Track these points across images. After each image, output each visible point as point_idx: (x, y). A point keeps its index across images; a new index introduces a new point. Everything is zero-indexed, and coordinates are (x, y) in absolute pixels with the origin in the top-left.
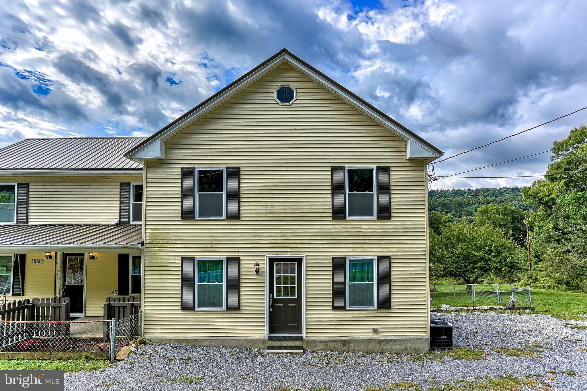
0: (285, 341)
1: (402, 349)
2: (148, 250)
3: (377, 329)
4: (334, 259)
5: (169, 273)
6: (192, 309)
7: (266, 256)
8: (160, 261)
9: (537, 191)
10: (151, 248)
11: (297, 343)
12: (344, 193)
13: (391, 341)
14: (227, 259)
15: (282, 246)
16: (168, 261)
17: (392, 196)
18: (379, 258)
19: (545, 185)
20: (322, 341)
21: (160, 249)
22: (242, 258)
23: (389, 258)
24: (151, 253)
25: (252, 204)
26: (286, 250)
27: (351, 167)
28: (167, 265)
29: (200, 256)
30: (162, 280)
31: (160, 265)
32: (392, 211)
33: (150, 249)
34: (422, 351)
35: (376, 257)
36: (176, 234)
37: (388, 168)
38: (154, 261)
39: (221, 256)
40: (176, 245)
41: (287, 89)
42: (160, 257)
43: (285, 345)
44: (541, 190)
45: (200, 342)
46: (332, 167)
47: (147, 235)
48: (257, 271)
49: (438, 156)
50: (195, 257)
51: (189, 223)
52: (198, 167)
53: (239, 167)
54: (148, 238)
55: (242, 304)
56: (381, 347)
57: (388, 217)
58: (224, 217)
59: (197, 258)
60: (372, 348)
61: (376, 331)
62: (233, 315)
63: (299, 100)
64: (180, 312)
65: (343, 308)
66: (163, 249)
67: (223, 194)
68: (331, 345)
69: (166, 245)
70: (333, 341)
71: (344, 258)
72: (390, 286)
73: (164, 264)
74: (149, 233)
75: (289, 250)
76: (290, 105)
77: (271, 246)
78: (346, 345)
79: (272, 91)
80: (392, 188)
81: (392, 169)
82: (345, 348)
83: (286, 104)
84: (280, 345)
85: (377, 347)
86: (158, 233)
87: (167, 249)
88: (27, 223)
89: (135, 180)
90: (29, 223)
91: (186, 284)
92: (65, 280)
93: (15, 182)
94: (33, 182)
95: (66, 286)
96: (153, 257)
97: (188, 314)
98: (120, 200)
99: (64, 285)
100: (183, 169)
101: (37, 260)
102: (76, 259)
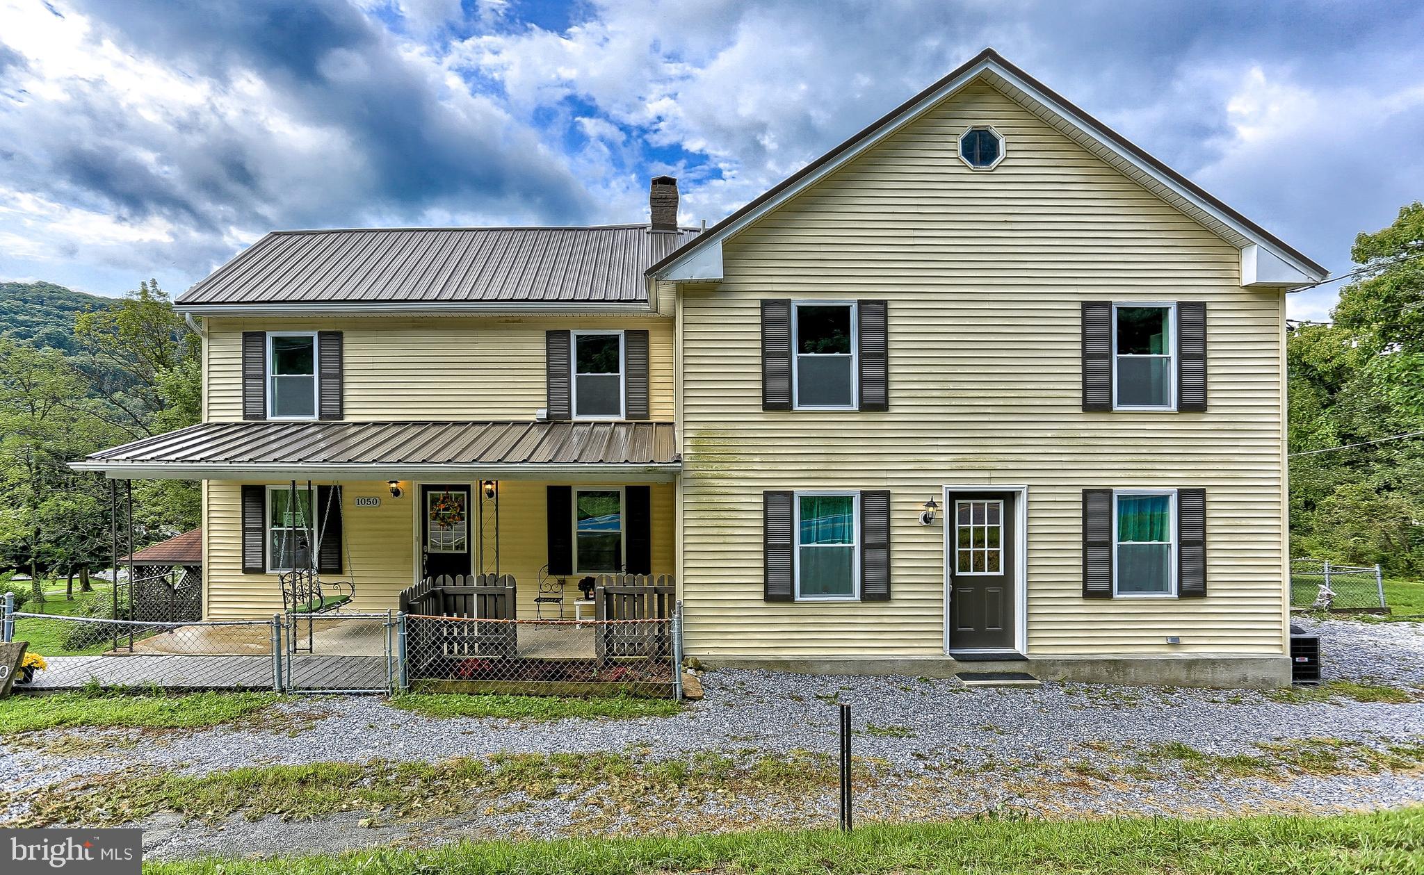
0: (990, 663)
1: (1235, 680)
2: (689, 475)
3: (1177, 638)
4: (1087, 493)
5: (736, 523)
6: (789, 598)
7: (946, 488)
8: (716, 499)
9: (1301, 348)
10: (697, 472)
11: (1017, 667)
12: (1108, 357)
13: (1213, 662)
14: (864, 494)
15: (977, 466)
16: (735, 499)
17: (1210, 363)
18: (1182, 493)
19: (1320, 334)
20: (1068, 663)
21: (715, 473)
22: (893, 491)
23: (1202, 492)
24: (697, 482)
25: (915, 378)
26: (987, 474)
27: (1124, 303)
28: (732, 506)
29: (802, 488)
30: (721, 540)
31: (717, 507)
32: (1210, 395)
33: (694, 473)
34: (1277, 683)
35: (1175, 489)
36: (750, 442)
37: (1204, 304)
38: (704, 499)
39: (850, 487)
40: (750, 464)
41: (984, 136)
42: (717, 490)
43: (990, 670)
44: (1310, 346)
46: (1082, 302)
47: (688, 443)
48: (927, 519)
49: (1318, 279)
50: (794, 489)
51: (780, 417)
52: (798, 301)
53: (887, 300)
54: (689, 451)
55: (894, 588)
56: (1192, 676)
57: (1201, 408)
58: (855, 407)
59: (799, 492)
60: (1172, 676)
61: (1175, 643)
62: (874, 610)
63: (1010, 160)
64: (762, 604)
65: (1107, 595)
66: (722, 473)
67: (851, 356)
68: (1087, 670)
69: (728, 465)
70: (1092, 662)
71: (1108, 492)
72: (1205, 550)
73: (725, 504)
74: (691, 439)
75: (994, 474)
76: (992, 171)
77: (954, 466)
78: (1117, 670)
79: (953, 139)
80: (1210, 347)
81: (1209, 307)
82: (1116, 678)
83: (983, 168)
84: (981, 671)
85: (1182, 674)
86: (711, 440)
87: (733, 473)
88: (342, 417)
89: (581, 324)
90: (347, 419)
91: (774, 547)
92: (425, 542)
93: (312, 329)
94: (350, 329)
95: (430, 555)
96: (702, 488)
97: (781, 610)
98: (548, 369)
99: (424, 553)
100: (765, 303)
101: (366, 499)
102: (448, 498)
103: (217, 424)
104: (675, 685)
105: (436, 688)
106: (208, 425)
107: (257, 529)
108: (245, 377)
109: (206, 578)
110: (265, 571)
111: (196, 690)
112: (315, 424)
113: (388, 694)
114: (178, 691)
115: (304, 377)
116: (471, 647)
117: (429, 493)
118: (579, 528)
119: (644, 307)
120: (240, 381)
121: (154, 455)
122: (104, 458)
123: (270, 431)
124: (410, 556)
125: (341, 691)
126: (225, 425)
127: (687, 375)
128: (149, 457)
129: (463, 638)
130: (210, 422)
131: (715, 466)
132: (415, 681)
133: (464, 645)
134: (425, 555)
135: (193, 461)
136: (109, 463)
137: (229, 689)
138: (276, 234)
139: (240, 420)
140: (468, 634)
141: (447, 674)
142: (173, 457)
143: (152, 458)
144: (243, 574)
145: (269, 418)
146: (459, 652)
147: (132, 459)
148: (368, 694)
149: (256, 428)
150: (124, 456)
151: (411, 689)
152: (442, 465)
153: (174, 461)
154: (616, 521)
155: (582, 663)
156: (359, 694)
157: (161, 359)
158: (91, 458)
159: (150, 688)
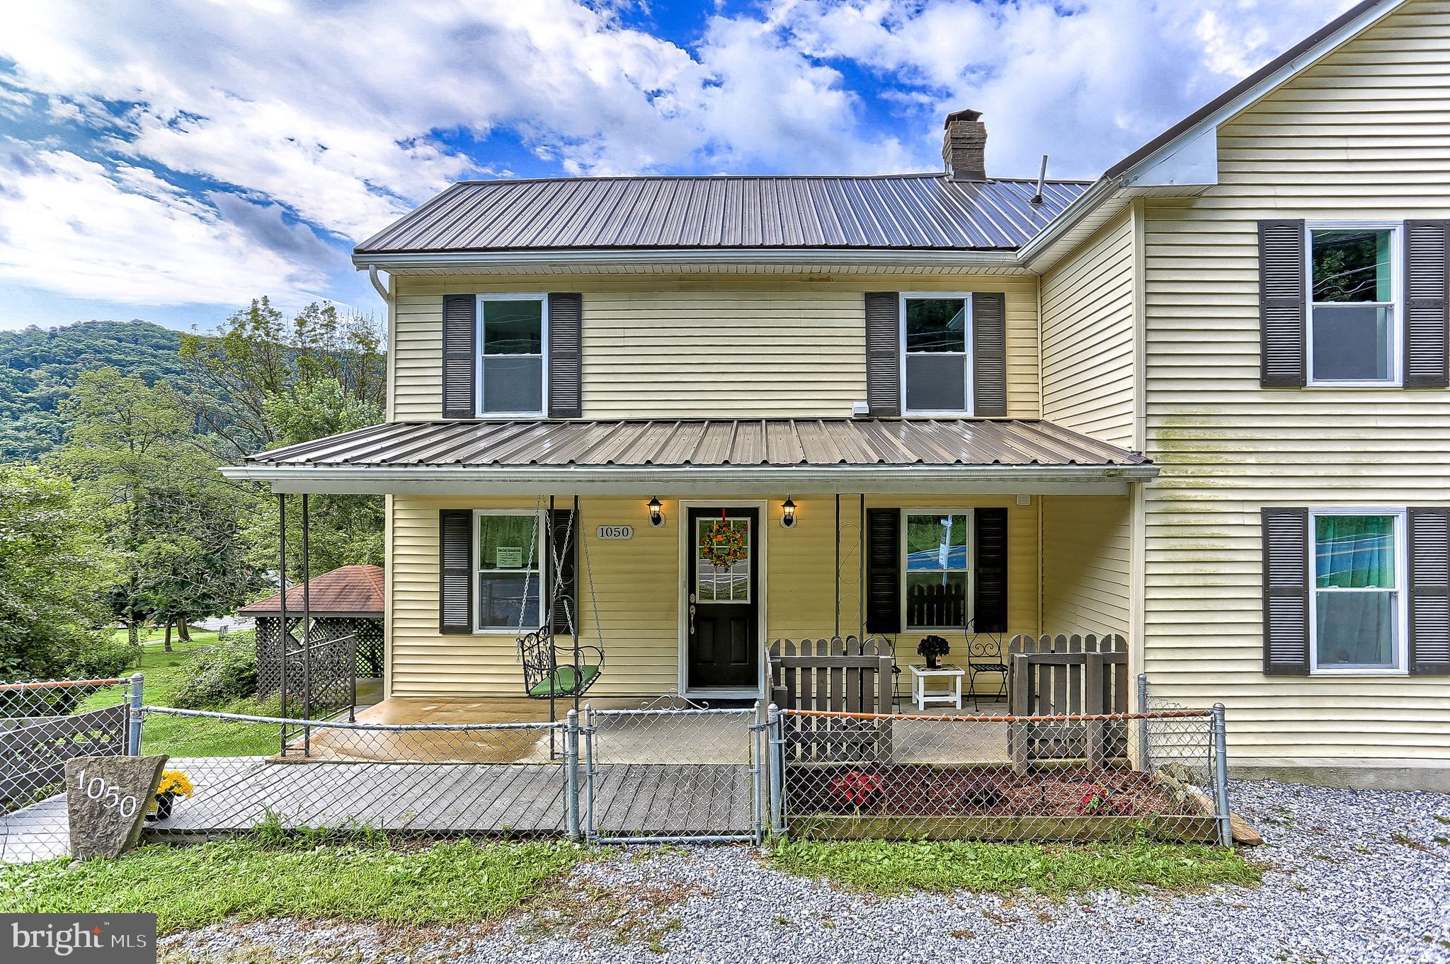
2: (1154, 482)
5: (1223, 556)
6: (1302, 671)
8: (1193, 519)
10: (1166, 479)
14: (1411, 513)
16: (1221, 520)
21: (1191, 480)
24: (1164, 494)
28: (1215, 531)
29: (1322, 503)
30: (1198, 581)
31: (1196, 532)
33: (1160, 480)
36: (1243, 434)
38: (1176, 519)
39: (1391, 501)
40: (1242, 468)
42: (1195, 507)
45: (1346, 775)
47: (1153, 435)
50: (1308, 505)
51: (1287, 396)
52: (1314, 221)
54: (1153, 448)
58: (1398, 382)
59: (1315, 510)
62: (1429, 688)
64: (1261, 679)
66: (1201, 480)
67: (1392, 305)
73: (1206, 528)
74: (1156, 430)
86: (1185, 432)
87: (1217, 480)
88: (581, 413)
89: (913, 284)
90: (587, 416)
91: (1280, 592)
92: (692, 589)
93: (540, 290)
94: (592, 291)
95: (697, 606)
96: (1170, 506)
97: (1288, 687)
98: (868, 346)
99: (690, 604)
100: (1265, 227)
101: (613, 528)
102: (725, 526)
103: (408, 424)
104: (1220, 820)
105: (831, 831)
106: (395, 425)
107: (462, 572)
108: (445, 358)
109: (390, 640)
110: (472, 631)
111: (438, 836)
112: (544, 423)
113: (754, 842)
114: (410, 837)
115: (527, 359)
116: (823, 749)
117: (698, 519)
118: (910, 567)
119: (1009, 257)
120: (440, 363)
121: (348, 456)
122: (272, 460)
123: (480, 433)
124: (674, 609)
125: (678, 838)
126: (419, 425)
127: (1150, 334)
128: (339, 459)
129: (810, 735)
130: (396, 421)
131: (1190, 470)
132: (798, 820)
133: (810, 747)
134: (693, 607)
135: (406, 465)
136: (280, 468)
137: (492, 835)
138: (465, 184)
139: (439, 418)
140: (818, 728)
141: (850, 808)
142: (376, 459)
143: (346, 461)
144: (440, 635)
145: (480, 414)
146: (804, 758)
147: (315, 462)
148: (722, 843)
149: (459, 430)
150: (303, 458)
151: (792, 836)
152: (794, 468)
153: (378, 465)
154: (961, 554)
155: (991, 771)
156: (706, 844)
157: (272, 386)
158: (253, 460)
159: (363, 833)
